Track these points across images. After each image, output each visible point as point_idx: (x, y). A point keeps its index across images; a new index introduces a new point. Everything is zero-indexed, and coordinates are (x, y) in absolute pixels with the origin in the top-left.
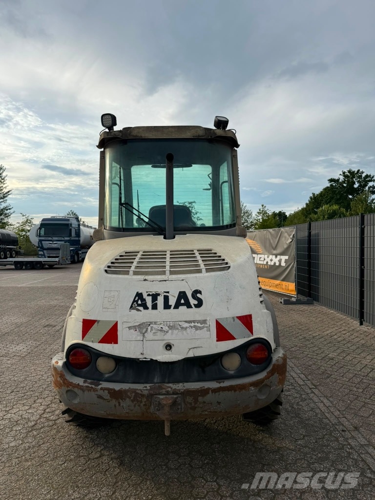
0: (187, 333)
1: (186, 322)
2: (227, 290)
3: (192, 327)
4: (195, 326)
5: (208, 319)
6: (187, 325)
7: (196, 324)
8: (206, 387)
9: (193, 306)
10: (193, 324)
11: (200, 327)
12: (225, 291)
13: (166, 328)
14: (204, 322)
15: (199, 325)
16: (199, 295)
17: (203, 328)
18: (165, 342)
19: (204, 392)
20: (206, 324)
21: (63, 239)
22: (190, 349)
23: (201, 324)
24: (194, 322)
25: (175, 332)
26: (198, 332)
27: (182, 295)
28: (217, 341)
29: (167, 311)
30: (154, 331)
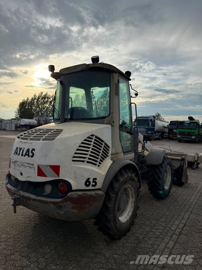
0: (27, 169)
1: (26, 163)
2: (47, 150)
3: (28, 166)
4: (29, 166)
5: (35, 164)
6: (26, 165)
7: (30, 165)
8: (30, 197)
9: (30, 156)
10: (29, 165)
11: (31, 167)
12: (46, 151)
13: (20, 165)
14: (33, 165)
15: (31, 166)
16: (33, 151)
17: (32, 167)
18: (20, 171)
19: (29, 199)
20: (34, 166)
21: (145, 127)
22: (27, 177)
23: (32, 166)
24: (29, 164)
25: (23, 167)
26: (30, 169)
27: (28, 150)
28: (38, 176)
29: (22, 157)
30: (17, 165)
